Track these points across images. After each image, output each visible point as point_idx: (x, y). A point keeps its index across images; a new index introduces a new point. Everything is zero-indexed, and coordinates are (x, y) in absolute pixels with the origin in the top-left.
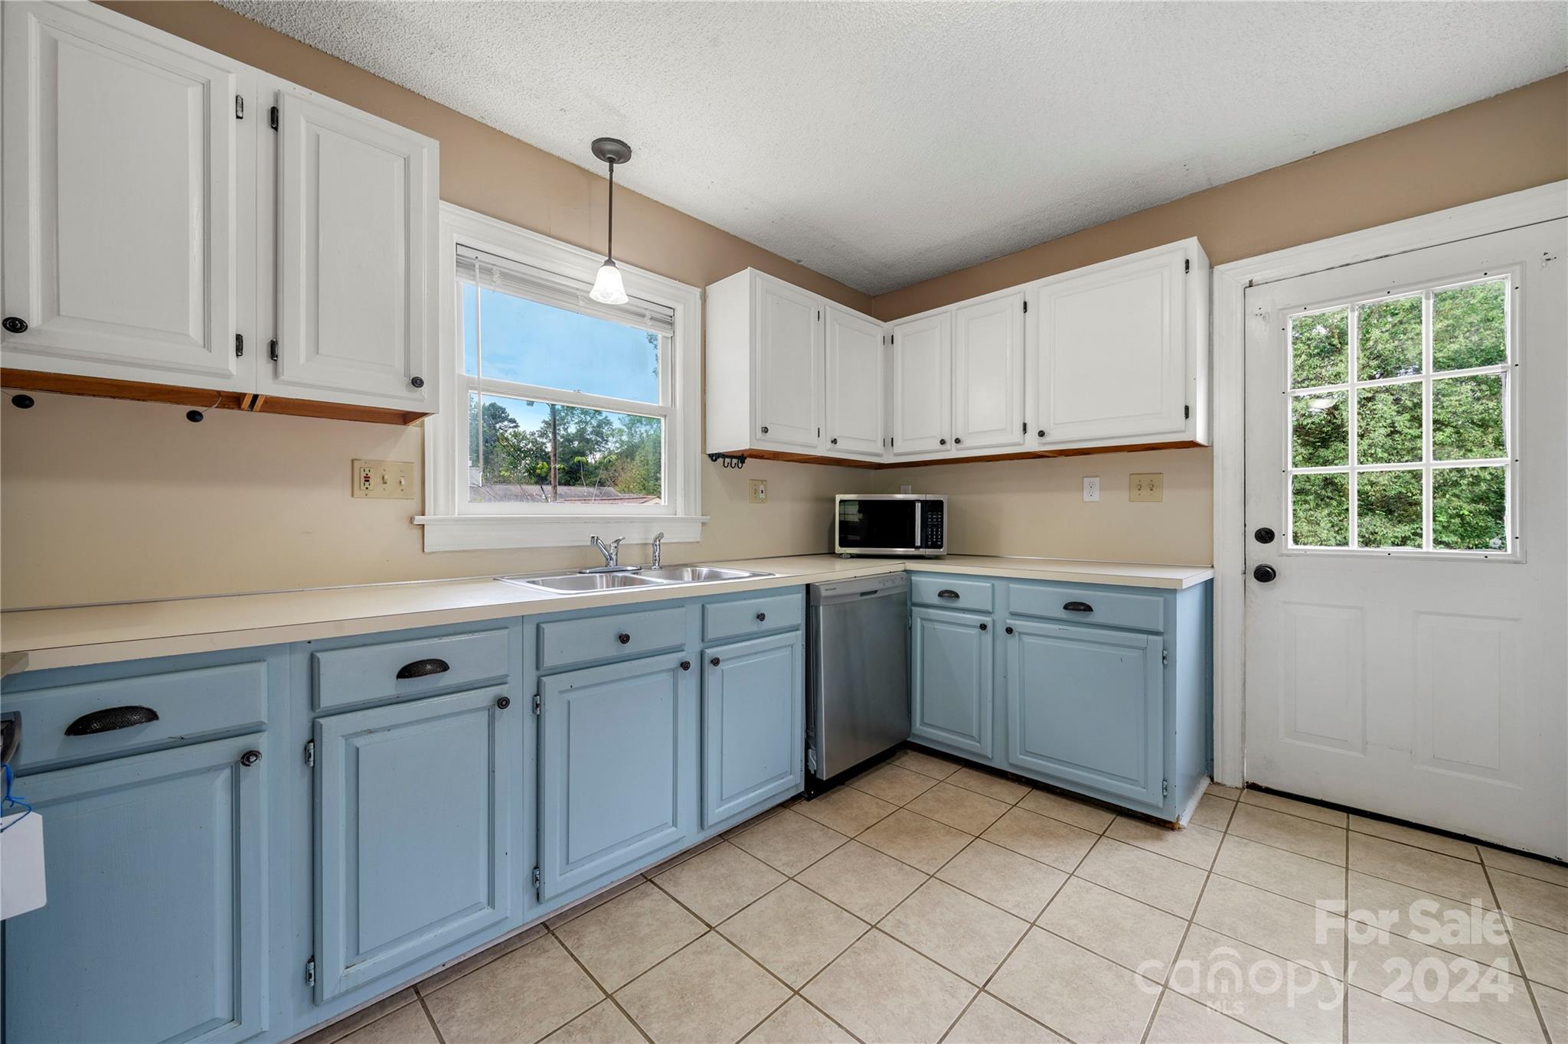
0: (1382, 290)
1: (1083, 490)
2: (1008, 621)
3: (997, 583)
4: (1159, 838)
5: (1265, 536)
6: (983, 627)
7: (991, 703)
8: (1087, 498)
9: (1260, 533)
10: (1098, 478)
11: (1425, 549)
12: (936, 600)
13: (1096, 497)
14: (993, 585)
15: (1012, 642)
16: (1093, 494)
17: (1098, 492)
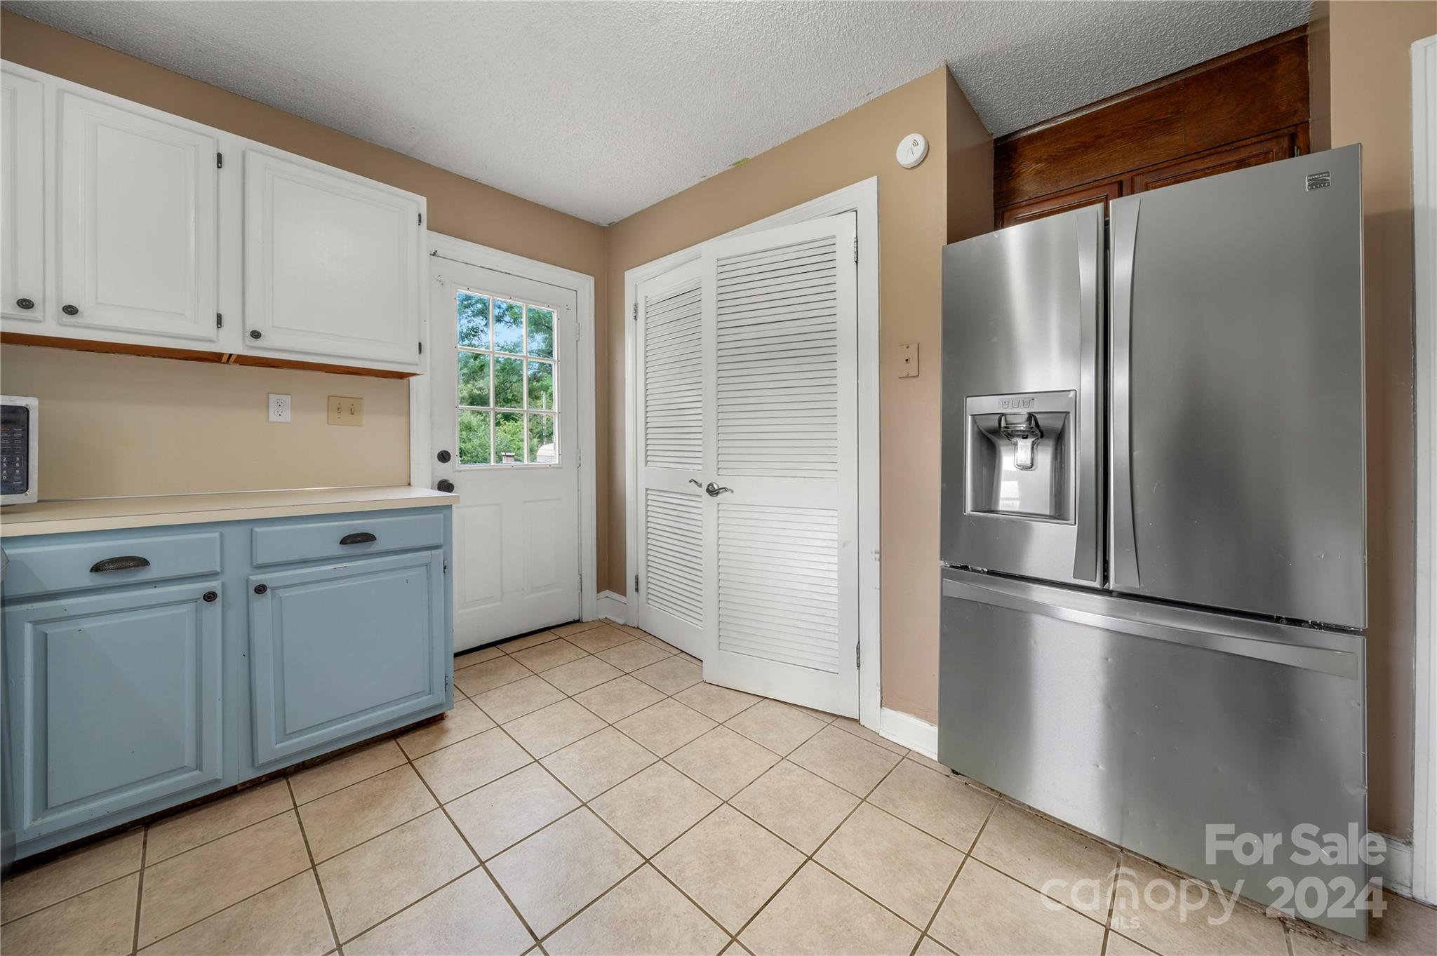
0: (508, 295)
1: (268, 408)
2: (253, 578)
3: (228, 531)
4: (444, 731)
5: (444, 457)
6: (210, 597)
7: (221, 701)
8: (273, 417)
9: (442, 454)
10: (290, 396)
11: (526, 463)
12: (88, 580)
13: (287, 416)
14: (222, 535)
15: (262, 605)
16: (281, 413)
17: (290, 412)
